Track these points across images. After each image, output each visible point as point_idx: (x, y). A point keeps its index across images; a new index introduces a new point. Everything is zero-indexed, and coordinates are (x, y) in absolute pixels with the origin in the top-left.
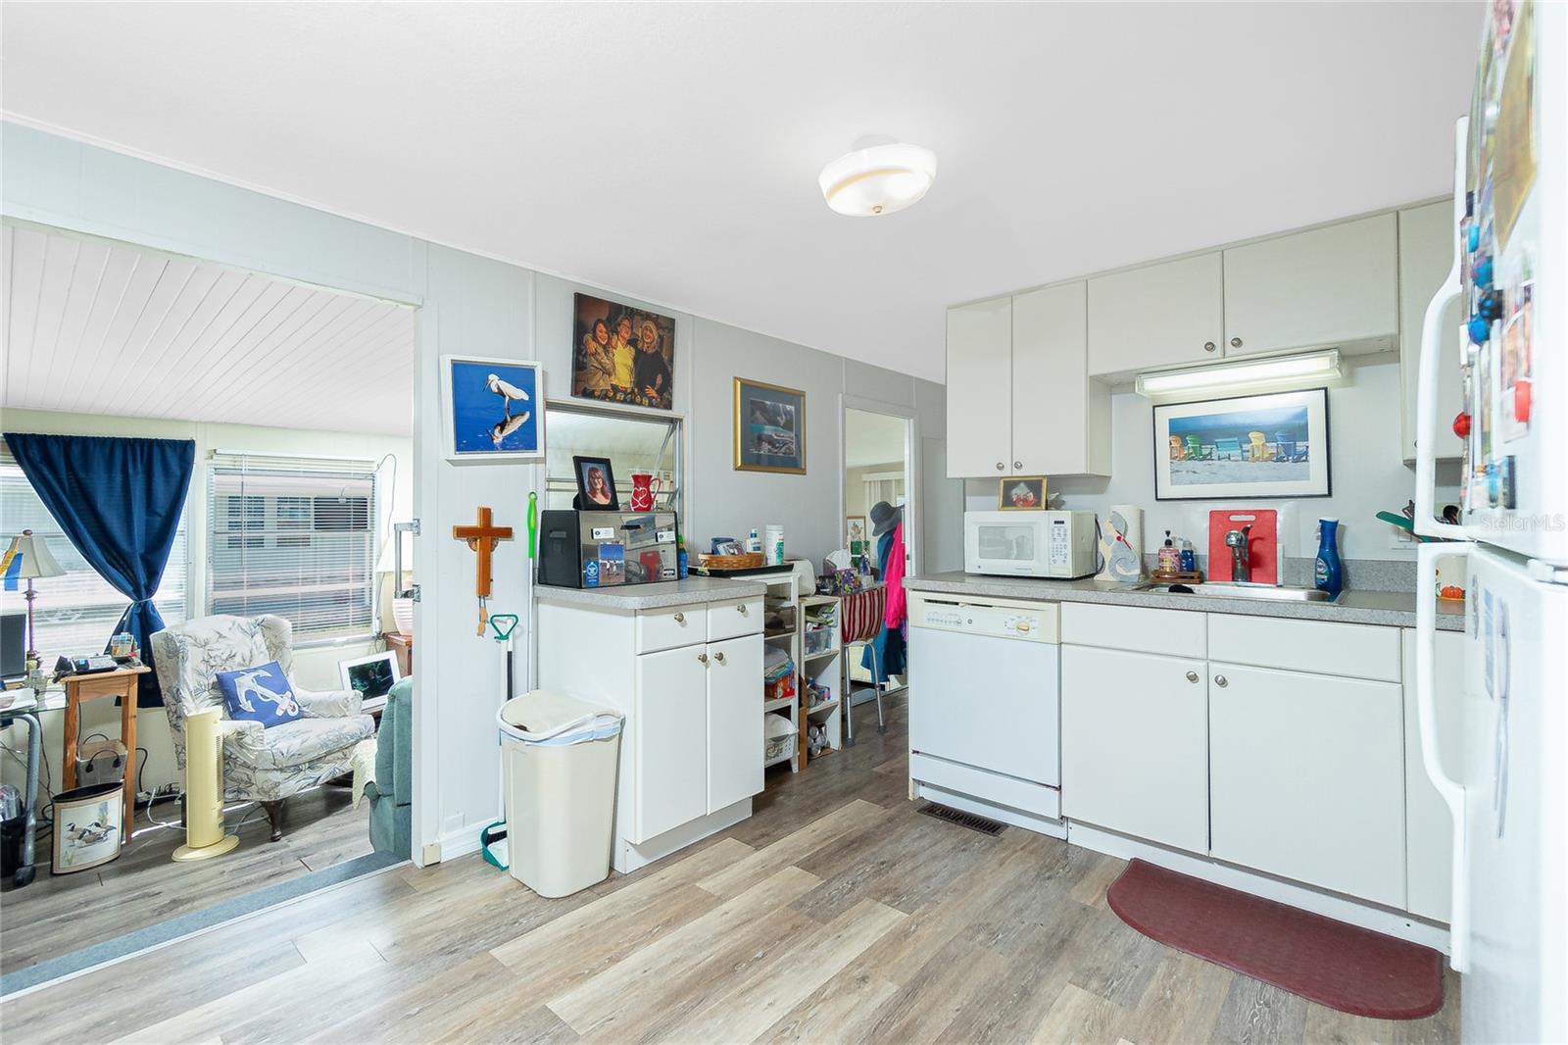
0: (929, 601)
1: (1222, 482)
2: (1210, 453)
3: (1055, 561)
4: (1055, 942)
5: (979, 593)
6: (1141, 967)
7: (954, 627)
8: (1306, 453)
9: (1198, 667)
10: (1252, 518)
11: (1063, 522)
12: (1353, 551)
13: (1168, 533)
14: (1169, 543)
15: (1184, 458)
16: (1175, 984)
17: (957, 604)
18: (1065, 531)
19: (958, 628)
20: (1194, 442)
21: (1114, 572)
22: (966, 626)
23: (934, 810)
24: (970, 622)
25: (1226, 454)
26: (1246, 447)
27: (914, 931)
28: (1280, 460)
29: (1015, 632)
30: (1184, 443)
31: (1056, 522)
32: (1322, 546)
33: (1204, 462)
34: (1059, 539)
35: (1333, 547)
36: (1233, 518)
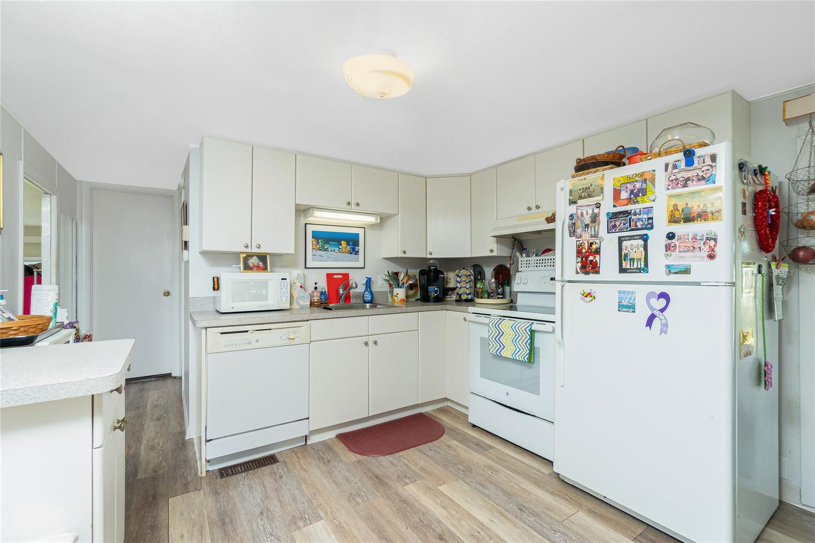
1: (332, 261)
2: (328, 248)
3: (281, 300)
5: (256, 323)
7: (245, 347)
8: (358, 251)
10: (341, 276)
11: (285, 279)
12: (375, 288)
13: (316, 283)
14: (316, 288)
15: (318, 249)
17: (247, 331)
18: (287, 283)
19: (249, 347)
20: (322, 242)
21: (298, 303)
22: (254, 345)
23: (225, 473)
24: (257, 341)
25: (333, 249)
26: (340, 247)
28: (351, 253)
29: (287, 342)
30: (318, 243)
31: (282, 279)
32: (366, 287)
33: (326, 252)
34: (284, 288)
35: (370, 287)
36: (335, 276)
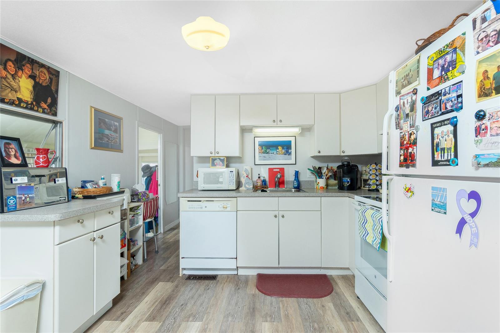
0: (189, 201)
1: (272, 160)
2: (269, 152)
3: (230, 184)
4: (251, 310)
5: (205, 197)
6: (276, 307)
7: (199, 209)
8: (291, 153)
9: (276, 213)
10: (278, 170)
11: (233, 172)
12: (302, 178)
13: (259, 175)
14: (259, 177)
15: (262, 153)
16: (286, 309)
17: (201, 201)
18: (233, 174)
19: (201, 210)
20: (265, 148)
21: (245, 187)
22: (204, 209)
23: (191, 278)
24: (206, 207)
25: (272, 152)
26: (278, 150)
27: (207, 328)
28: (285, 154)
29: (222, 209)
30: (262, 149)
31: (230, 172)
32: (295, 177)
33: (268, 154)
34: (231, 178)
35: (298, 177)
36: (274, 170)
